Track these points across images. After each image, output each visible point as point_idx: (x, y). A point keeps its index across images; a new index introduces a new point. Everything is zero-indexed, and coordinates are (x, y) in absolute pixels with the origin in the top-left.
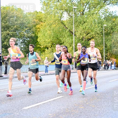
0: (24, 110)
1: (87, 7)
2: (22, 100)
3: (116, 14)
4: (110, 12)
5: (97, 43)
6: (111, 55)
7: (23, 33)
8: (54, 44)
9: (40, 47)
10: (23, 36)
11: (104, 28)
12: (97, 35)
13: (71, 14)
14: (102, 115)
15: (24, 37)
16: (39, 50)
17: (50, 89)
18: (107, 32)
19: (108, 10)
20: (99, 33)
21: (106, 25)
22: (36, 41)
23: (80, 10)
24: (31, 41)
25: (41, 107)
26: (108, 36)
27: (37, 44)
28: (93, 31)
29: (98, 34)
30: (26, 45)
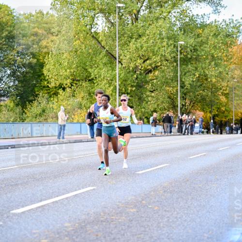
0: (14, 214)
1: (144, 4)
2: (9, 195)
3: (205, 20)
4: (191, 15)
5: (165, 80)
6: (194, 103)
7: (12, 55)
8: (77, 81)
9: (48, 87)
10: (13, 62)
11: (179, 49)
12: (165, 63)
13: (111, 18)
14: (174, 225)
15: (14, 65)
16: (46, 92)
17: (68, 172)
18: (186, 56)
19: (188, 11)
20: (170, 58)
21: (183, 43)
22: (39, 74)
23: (130, 10)
24: (30, 72)
25: (48, 210)
26: (187, 65)
27: (41, 80)
28: (156, 54)
29: (167, 61)
30: (19, 81)
